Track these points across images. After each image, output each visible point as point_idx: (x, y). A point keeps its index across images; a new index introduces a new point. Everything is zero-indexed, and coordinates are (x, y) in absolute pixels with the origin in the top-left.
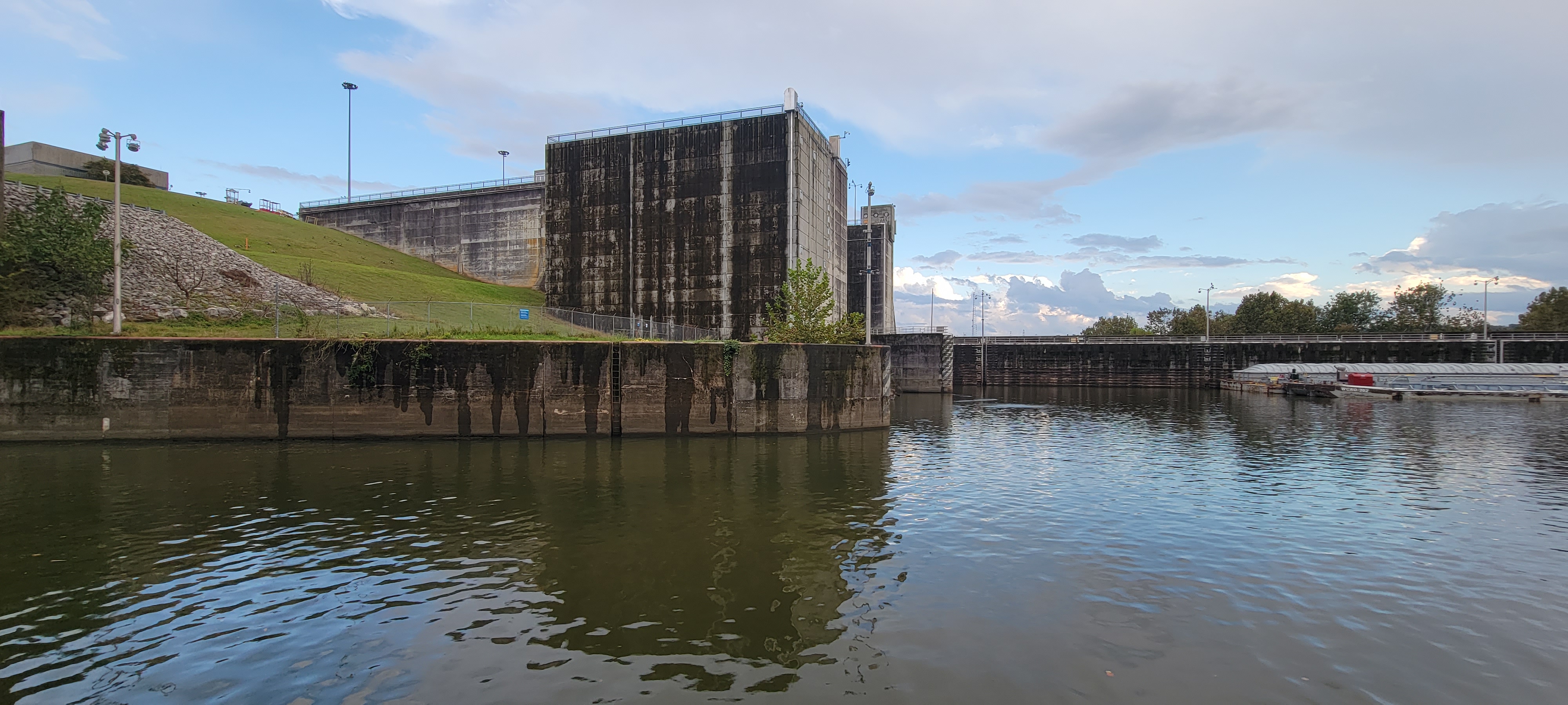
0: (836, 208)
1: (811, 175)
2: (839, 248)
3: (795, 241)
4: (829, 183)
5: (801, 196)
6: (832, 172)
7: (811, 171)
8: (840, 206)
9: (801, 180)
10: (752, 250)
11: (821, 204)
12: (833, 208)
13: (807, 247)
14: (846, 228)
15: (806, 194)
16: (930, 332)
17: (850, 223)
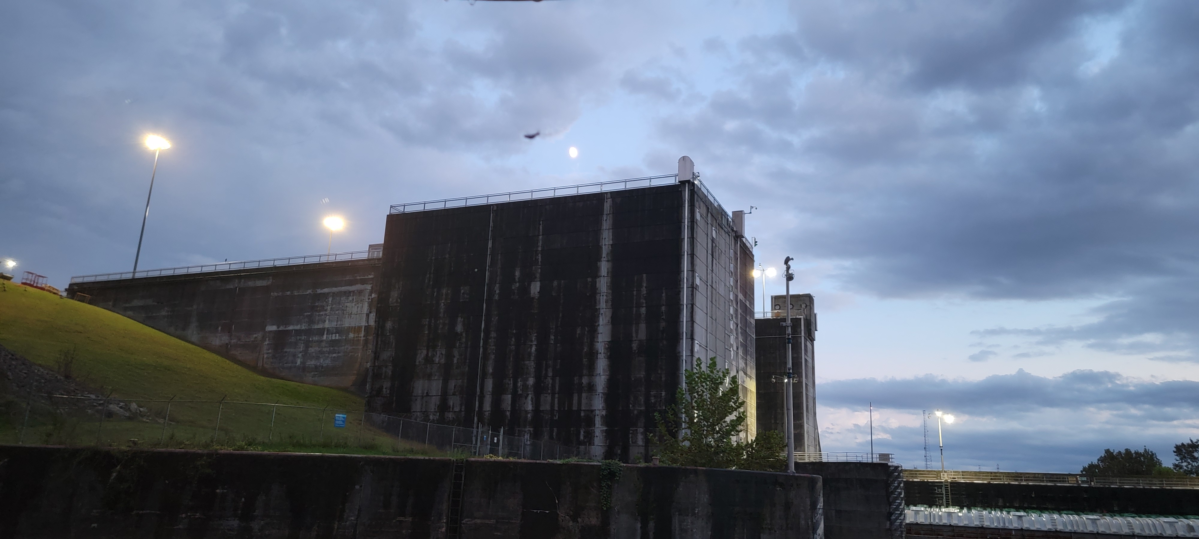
0: (741, 296)
1: (710, 257)
2: (745, 347)
3: (689, 336)
4: (732, 265)
5: (698, 281)
6: (736, 253)
7: (710, 252)
8: (745, 295)
9: (697, 262)
10: (635, 346)
11: (722, 290)
12: (737, 296)
13: (704, 343)
14: (753, 322)
15: (704, 278)
16: (870, 461)
17: (758, 315)
